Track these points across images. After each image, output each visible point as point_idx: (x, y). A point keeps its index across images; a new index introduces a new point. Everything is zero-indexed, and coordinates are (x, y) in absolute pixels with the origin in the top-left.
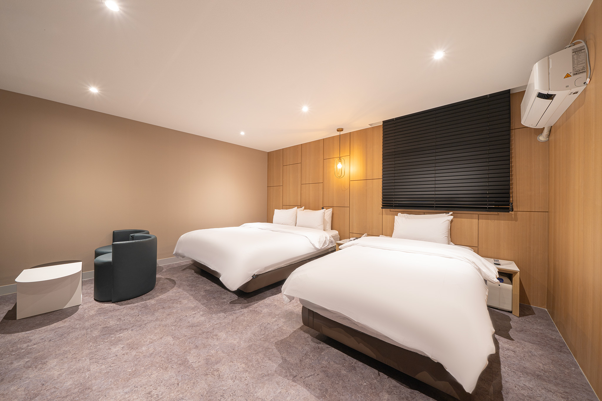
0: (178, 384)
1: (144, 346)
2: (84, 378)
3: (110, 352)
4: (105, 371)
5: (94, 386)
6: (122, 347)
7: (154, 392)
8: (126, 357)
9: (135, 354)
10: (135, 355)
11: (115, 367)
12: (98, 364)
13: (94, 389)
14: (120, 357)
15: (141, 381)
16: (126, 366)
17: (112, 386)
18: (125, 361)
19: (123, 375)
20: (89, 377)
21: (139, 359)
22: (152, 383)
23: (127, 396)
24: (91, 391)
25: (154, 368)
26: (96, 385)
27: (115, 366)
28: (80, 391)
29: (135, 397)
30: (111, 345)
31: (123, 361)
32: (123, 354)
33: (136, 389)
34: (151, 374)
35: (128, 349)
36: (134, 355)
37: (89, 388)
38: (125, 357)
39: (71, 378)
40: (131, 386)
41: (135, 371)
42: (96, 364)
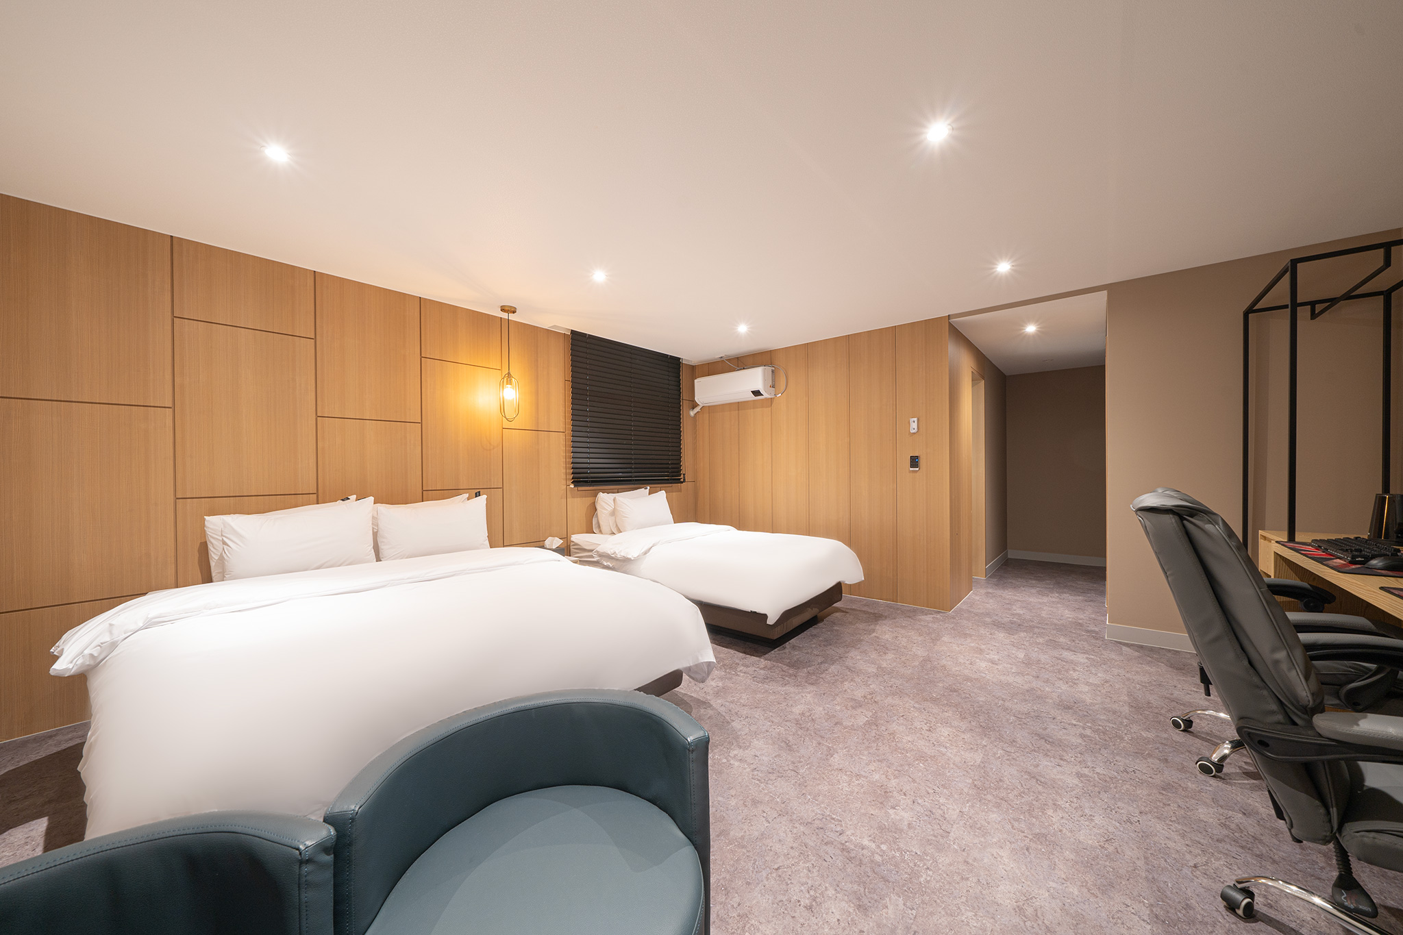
0: (903, 716)
1: (871, 780)
2: (972, 806)
3: (914, 819)
4: (945, 790)
5: (969, 784)
6: (894, 808)
7: (926, 727)
8: (906, 788)
9: (893, 781)
10: (896, 777)
11: (930, 785)
12: (944, 813)
13: (970, 781)
14: (912, 793)
15: (924, 746)
16: (920, 774)
17: (952, 766)
18: (914, 781)
19: (932, 767)
20: (968, 801)
21: (899, 768)
22: (918, 735)
23: (948, 745)
24: (975, 780)
25: (899, 745)
26: (966, 782)
27: (929, 787)
28: (985, 793)
29: (943, 738)
30: (901, 831)
31: (915, 784)
32: (905, 795)
33: (935, 743)
34: (909, 741)
35: (892, 797)
36: (895, 780)
37: (975, 786)
38: (908, 788)
39: (989, 823)
40: (937, 749)
41: (917, 759)
42: (946, 816)
